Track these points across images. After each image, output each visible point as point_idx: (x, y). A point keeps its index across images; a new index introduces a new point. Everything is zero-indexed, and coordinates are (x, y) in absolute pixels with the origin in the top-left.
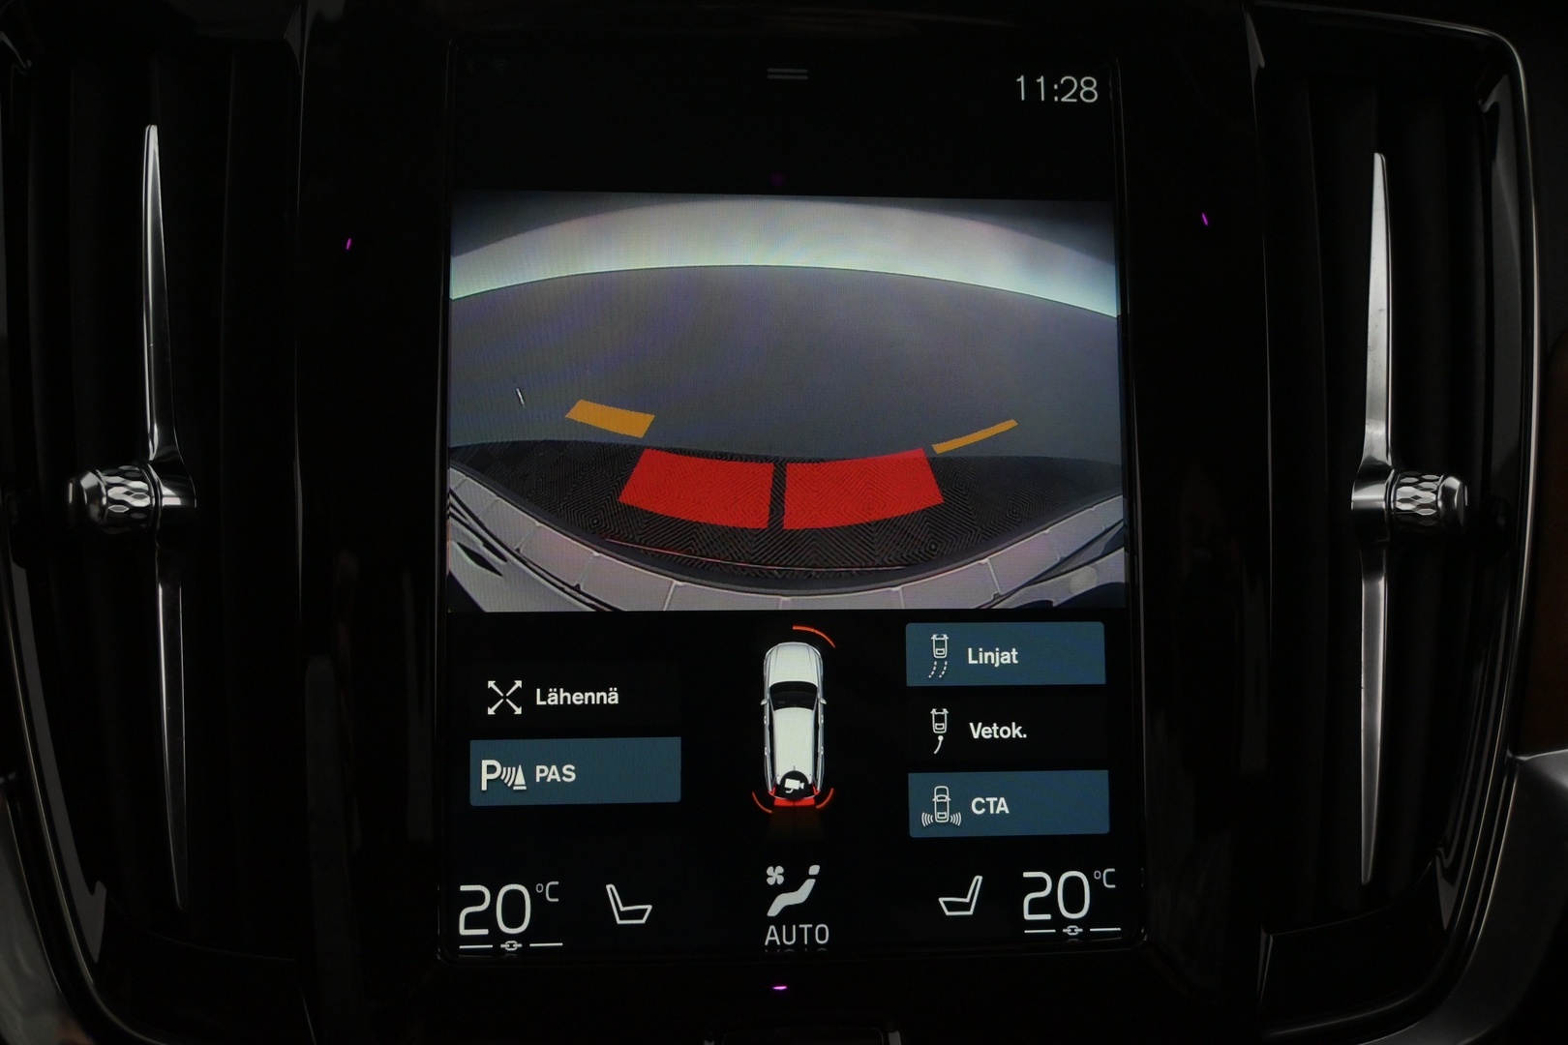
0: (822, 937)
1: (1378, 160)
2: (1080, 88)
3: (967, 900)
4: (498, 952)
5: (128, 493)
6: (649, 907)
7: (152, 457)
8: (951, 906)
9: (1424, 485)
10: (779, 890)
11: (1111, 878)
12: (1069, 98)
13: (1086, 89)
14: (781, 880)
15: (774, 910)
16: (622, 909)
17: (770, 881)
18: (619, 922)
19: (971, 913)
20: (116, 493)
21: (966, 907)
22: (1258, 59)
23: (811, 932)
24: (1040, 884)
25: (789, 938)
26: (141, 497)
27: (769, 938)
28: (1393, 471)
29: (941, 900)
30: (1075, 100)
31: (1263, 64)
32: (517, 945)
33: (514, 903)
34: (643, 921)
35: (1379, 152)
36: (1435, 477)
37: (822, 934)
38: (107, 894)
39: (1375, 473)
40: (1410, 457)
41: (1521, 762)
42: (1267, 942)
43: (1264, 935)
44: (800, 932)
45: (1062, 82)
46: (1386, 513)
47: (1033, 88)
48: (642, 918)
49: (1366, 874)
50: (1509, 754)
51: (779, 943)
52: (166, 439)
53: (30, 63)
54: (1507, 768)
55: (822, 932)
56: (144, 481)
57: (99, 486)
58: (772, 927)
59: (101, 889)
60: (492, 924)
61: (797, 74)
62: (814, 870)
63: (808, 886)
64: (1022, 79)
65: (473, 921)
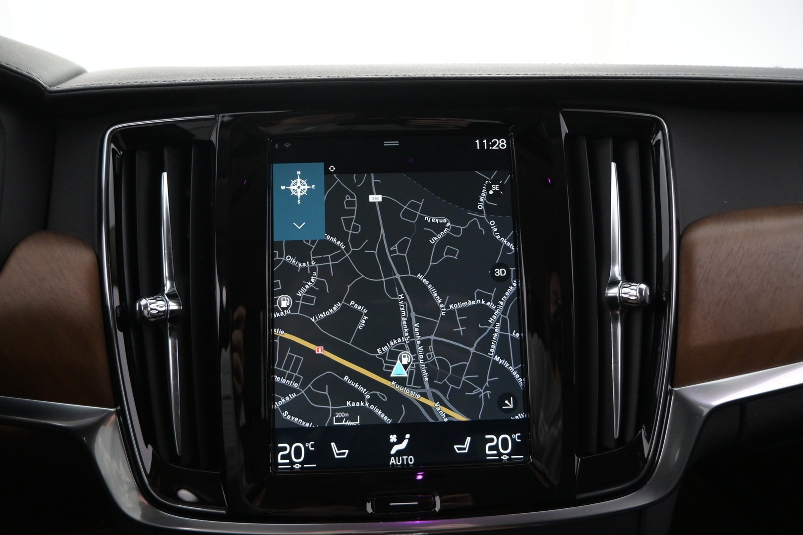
0: (411, 461)
1: (613, 165)
2: (499, 143)
3: (464, 446)
4: (292, 468)
5: (157, 306)
6: (347, 451)
7: (166, 292)
8: (459, 449)
9: (632, 287)
10: (394, 444)
11: (518, 437)
12: (496, 147)
13: (501, 144)
14: (395, 440)
15: (393, 452)
16: (338, 452)
17: (391, 441)
18: (336, 457)
19: (466, 451)
20: (153, 306)
21: (464, 449)
22: (564, 130)
23: (407, 459)
24: (492, 440)
25: (399, 462)
26: (162, 307)
27: (391, 462)
28: (621, 282)
29: (455, 447)
30: (498, 148)
31: (567, 132)
32: (299, 466)
33: (298, 450)
34: (345, 456)
35: (614, 162)
36: (636, 284)
37: (411, 460)
38: (153, 451)
39: (615, 283)
40: (629, 276)
41: (675, 391)
42: (577, 460)
43: (576, 458)
44: (403, 460)
45: (493, 141)
46: (618, 298)
47: (482, 144)
48: (344, 455)
49: (616, 435)
50: (669, 387)
51: (395, 464)
52: (172, 286)
53: (122, 153)
54: (669, 393)
55: (411, 459)
56: (162, 300)
57: (147, 304)
58: (393, 458)
59: (150, 448)
60: (290, 458)
61: (395, 143)
62: (408, 436)
63: (405, 442)
64: (477, 141)
65: (283, 457)
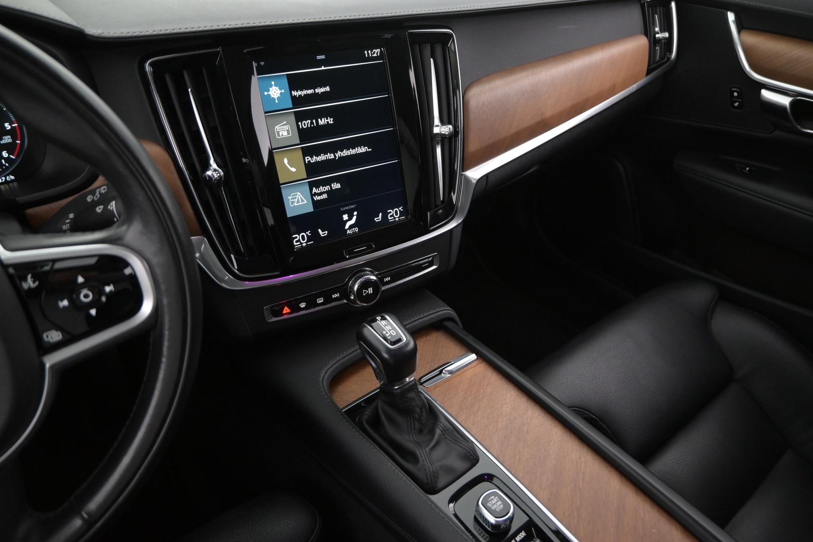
2: (377, 53)
3: (379, 218)
4: (302, 246)
6: (327, 232)
8: (377, 220)
9: (445, 127)
10: (347, 222)
11: (402, 209)
12: (376, 55)
14: (347, 218)
15: (347, 227)
16: (322, 233)
19: (380, 220)
24: (391, 212)
25: (352, 232)
27: (347, 232)
28: (440, 125)
29: (375, 219)
32: (305, 244)
33: (303, 237)
34: (326, 235)
35: (432, 58)
36: (447, 125)
37: (356, 229)
39: (437, 125)
42: (429, 214)
44: (353, 230)
45: (374, 52)
46: (440, 133)
47: (368, 53)
49: (441, 199)
50: (461, 172)
51: (350, 233)
54: (462, 175)
58: (348, 230)
60: (300, 241)
61: (323, 57)
62: (355, 213)
63: (354, 218)
64: (366, 52)
65: (296, 242)
